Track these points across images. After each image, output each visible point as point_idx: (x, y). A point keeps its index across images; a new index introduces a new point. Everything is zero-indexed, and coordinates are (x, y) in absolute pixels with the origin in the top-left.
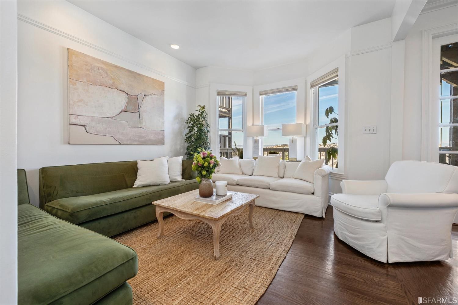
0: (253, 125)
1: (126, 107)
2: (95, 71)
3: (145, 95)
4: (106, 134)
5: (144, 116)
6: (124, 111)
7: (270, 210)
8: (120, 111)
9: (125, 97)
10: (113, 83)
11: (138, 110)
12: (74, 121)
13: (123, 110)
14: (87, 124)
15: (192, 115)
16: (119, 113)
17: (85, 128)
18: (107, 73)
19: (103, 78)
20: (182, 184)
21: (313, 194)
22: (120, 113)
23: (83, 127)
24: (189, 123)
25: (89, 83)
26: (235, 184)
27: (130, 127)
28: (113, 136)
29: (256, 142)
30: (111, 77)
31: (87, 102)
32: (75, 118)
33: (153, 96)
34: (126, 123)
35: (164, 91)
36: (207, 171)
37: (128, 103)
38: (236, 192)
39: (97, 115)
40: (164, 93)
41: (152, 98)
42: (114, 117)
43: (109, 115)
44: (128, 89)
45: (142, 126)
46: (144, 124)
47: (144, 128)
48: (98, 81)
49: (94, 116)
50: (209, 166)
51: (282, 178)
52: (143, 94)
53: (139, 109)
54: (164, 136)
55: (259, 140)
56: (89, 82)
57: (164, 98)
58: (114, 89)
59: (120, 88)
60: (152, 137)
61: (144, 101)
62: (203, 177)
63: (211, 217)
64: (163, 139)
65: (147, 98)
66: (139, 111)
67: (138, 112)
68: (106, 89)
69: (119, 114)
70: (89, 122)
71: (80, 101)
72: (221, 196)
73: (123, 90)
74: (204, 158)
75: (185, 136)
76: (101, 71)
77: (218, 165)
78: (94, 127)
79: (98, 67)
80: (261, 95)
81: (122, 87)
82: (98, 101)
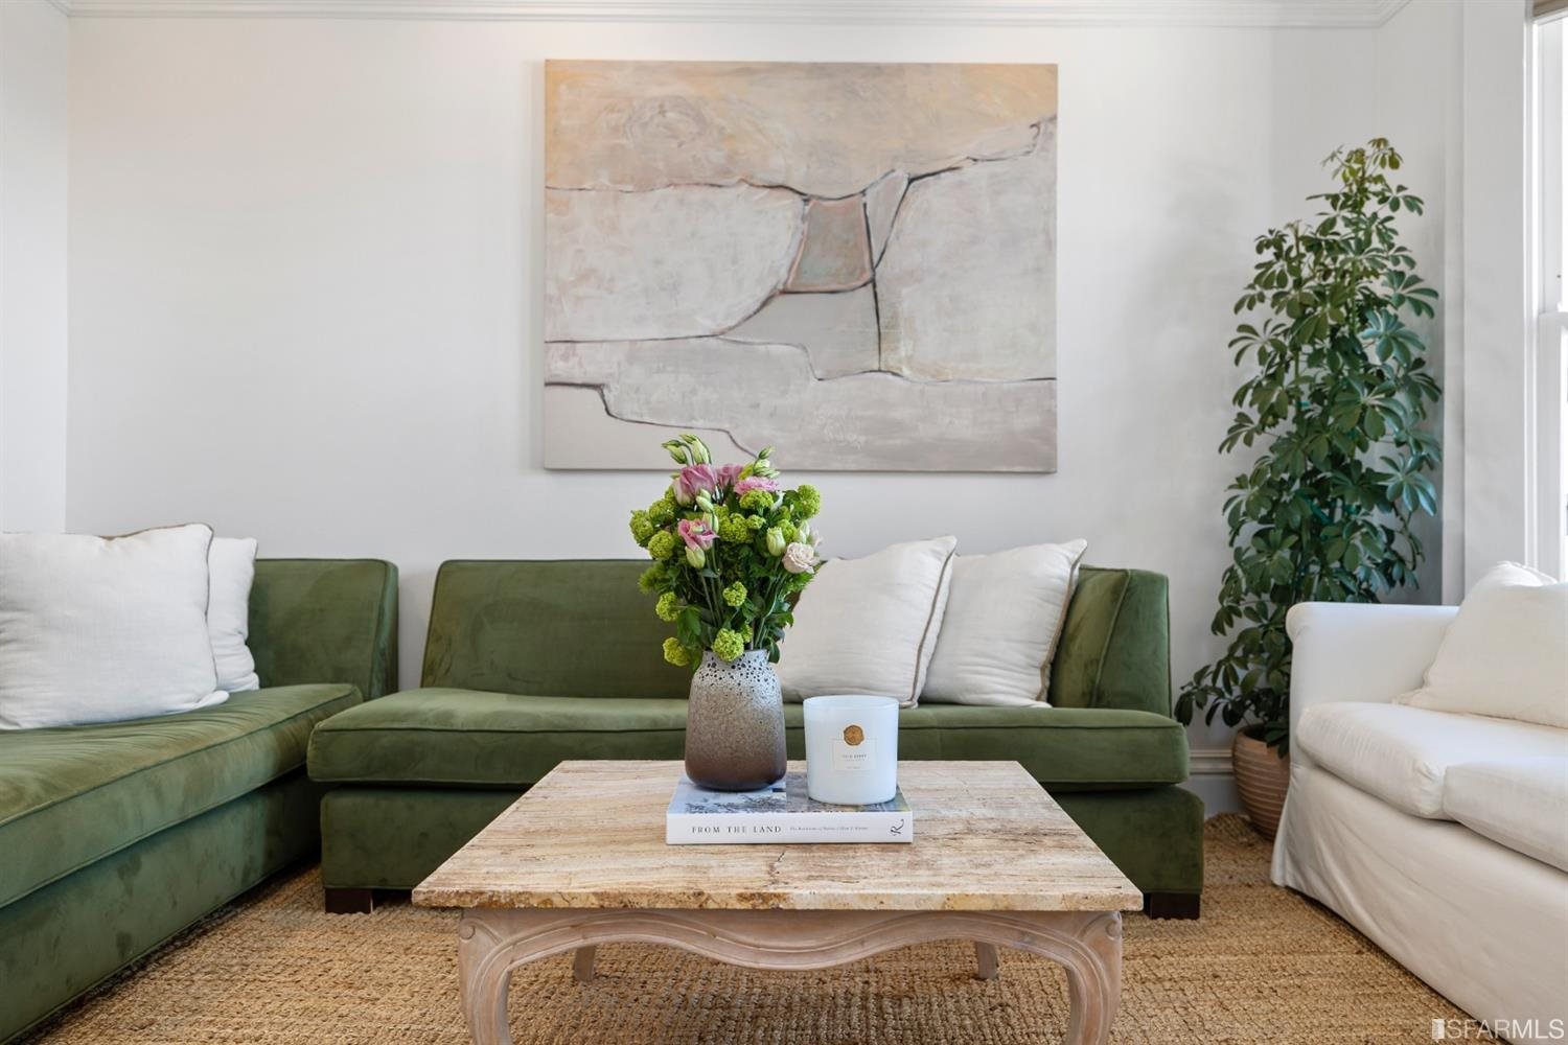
1: (797, 267)
2: (645, 125)
3: (911, 181)
4: (693, 418)
5: (907, 300)
6: (785, 292)
8: (762, 294)
9: (790, 214)
10: (732, 156)
11: (868, 276)
12: (561, 369)
13: (781, 287)
14: (611, 375)
15: (1270, 241)
16: (757, 305)
17: (602, 396)
18: (699, 119)
19: (680, 145)
22: (765, 304)
23: (594, 394)
24: (1250, 307)
25: (621, 187)
27: (819, 373)
28: (726, 426)
30: (722, 129)
31: (612, 280)
32: (565, 358)
33: (970, 170)
34: (799, 351)
35: (1053, 119)
37: (806, 242)
39: (654, 331)
40: (1051, 136)
41: (961, 184)
42: (730, 329)
43: (707, 325)
44: (808, 167)
45: (891, 360)
46: (903, 354)
47: (906, 372)
48: (661, 165)
49: (641, 337)
52: (902, 175)
53: (873, 269)
54: (1051, 418)
56: (620, 182)
57: (1054, 169)
58: (733, 186)
59: (763, 177)
60: (962, 425)
61: (908, 214)
64: (1046, 435)
65: (930, 194)
66: (873, 281)
67: (865, 285)
68: (697, 195)
69: (758, 311)
70: (619, 364)
71: (584, 276)
73: (779, 180)
76: (671, 115)
78: (637, 391)
79: (657, 104)
81: (779, 166)
82: (658, 262)
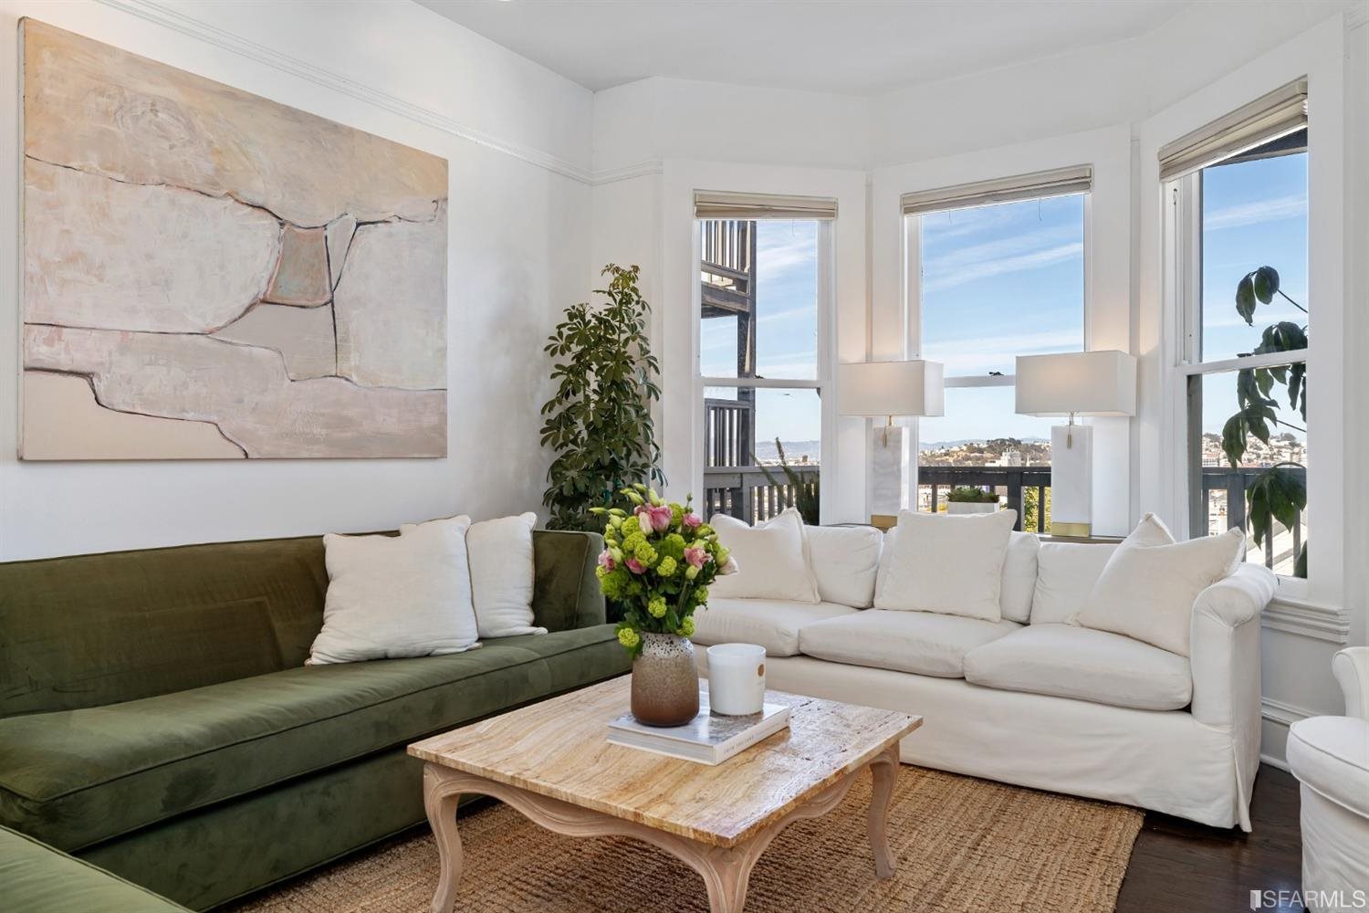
0: (869, 358)
1: (274, 282)
2: (136, 119)
3: (358, 225)
4: (184, 410)
5: (355, 320)
6: (264, 302)
7: (969, 786)
8: (246, 302)
9: (269, 234)
10: (219, 170)
11: (328, 297)
12: (44, 352)
13: (261, 297)
14: (102, 364)
15: (576, 314)
16: (242, 310)
17: (92, 385)
18: (190, 128)
19: (171, 147)
20: (539, 652)
21: (1187, 709)
22: (248, 310)
23: (83, 382)
24: (563, 354)
25: (111, 174)
26: (790, 650)
27: (292, 375)
28: (215, 418)
29: (886, 440)
30: (210, 143)
31: (102, 266)
32: (50, 342)
33: (396, 224)
34: (275, 354)
35: (446, 199)
36: (671, 600)
37: (282, 261)
38: (805, 699)
39: (145, 323)
40: (445, 211)
41: (390, 235)
42: (219, 329)
43: (200, 325)
44: (283, 195)
45: (344, 368)
46: (353, 363)
47: (355, 378)
48: (153, 162)
49: (133, 329)
50: (679, 578)
51: (1025, 624)
52: (351, 219)
53: (332, 293)
54: (444, 415)
55: (899, 433)
56: (112, 170)
57: (446, 235)
58: (220, 198)
59: (247, 195)
60: (389, 422)
61: (356, 252)
62: (650, 629)
63: (701, 828)
64: (441, 430)
65: (370, 236)
66: (331, 301)
67: (326, 304)
68: (188, 199)
69: (243, 315)
70: (110, 353)
71: (72, 260)
72: (736, 717)
73: (259, 201)
74: (655, 537)
75: (543, 412)
76: (163, 116)
77: (722, 570)
78: (129, 382)
79: (150, 102)
80: (908, 210)
81: (258, 189)
82: (149, 257)
